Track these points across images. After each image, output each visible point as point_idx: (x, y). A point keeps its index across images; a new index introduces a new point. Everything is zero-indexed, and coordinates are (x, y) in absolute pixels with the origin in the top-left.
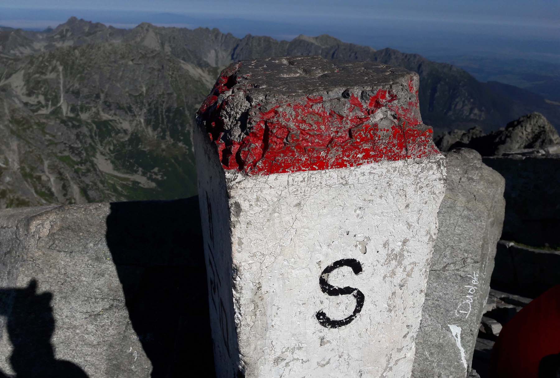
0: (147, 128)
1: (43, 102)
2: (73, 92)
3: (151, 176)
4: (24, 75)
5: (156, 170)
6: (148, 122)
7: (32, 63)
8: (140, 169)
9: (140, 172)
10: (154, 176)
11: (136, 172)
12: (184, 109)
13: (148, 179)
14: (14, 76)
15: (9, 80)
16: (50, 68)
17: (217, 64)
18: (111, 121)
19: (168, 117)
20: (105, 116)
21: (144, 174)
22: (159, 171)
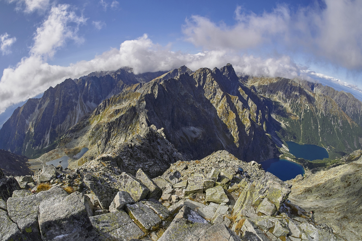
0: (289, 107)
1: (261, 92)
2: (270, 91)
3: (286, 124)
4: (259, 83)
5: (288, 122)
6: (290, 106)
7: (261, 80)
8: (283, 120)
9: (283, 122)
10: (287, 124)
11: (282, 121)
12: (302, 104)
13: (285, 125)
14: (256, 83)
15: (254, 84)
16: (266, 82)
17: (315, 92)
18: (279, 102)
19: (297, 106)
20: (278, 100)
21: (284, 123)
22: (289, 123)
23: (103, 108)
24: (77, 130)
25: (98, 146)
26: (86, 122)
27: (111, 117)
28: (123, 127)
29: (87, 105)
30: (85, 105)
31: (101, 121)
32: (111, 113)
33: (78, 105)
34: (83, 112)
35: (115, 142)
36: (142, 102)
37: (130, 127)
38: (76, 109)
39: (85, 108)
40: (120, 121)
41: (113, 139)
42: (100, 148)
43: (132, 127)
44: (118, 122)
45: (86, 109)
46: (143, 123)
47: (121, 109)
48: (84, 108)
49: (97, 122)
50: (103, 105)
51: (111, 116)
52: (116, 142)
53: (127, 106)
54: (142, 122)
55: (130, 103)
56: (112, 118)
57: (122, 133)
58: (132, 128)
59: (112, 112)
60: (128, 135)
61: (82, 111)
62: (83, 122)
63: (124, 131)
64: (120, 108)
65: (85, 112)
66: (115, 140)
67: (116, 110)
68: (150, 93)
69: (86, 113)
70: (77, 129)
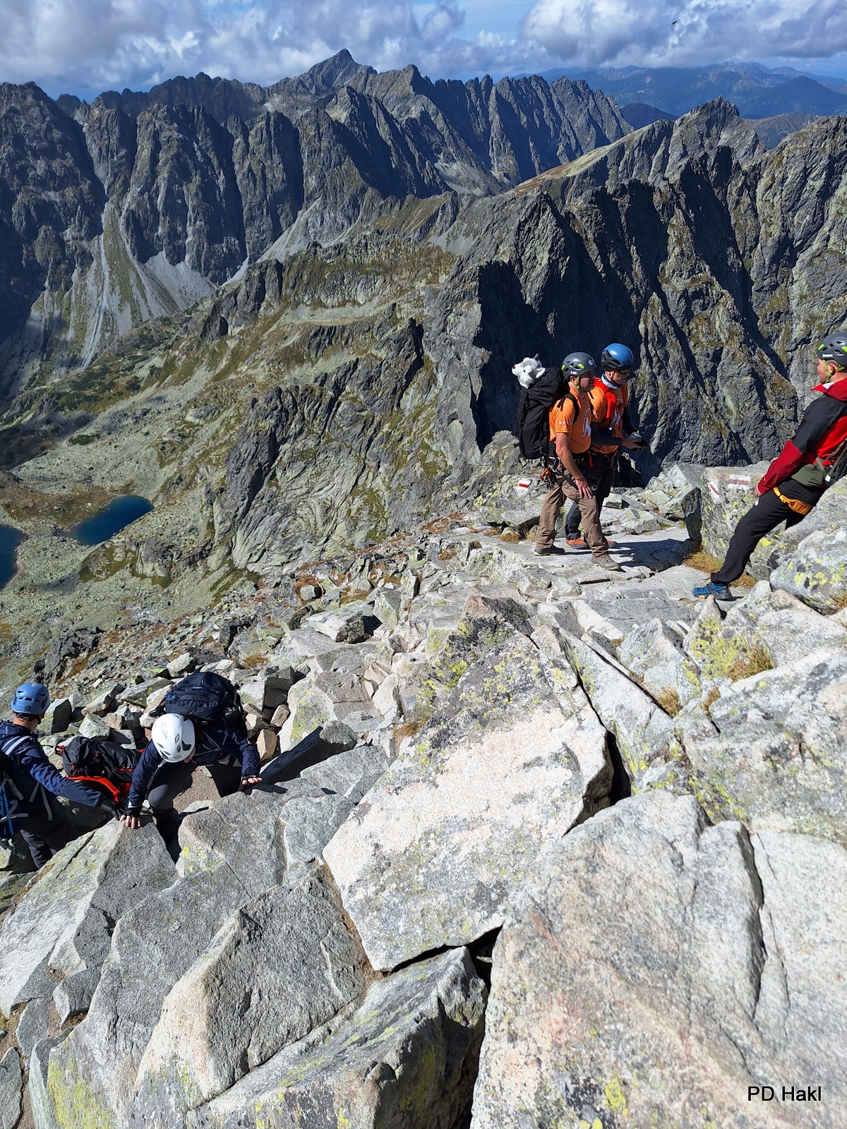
23: (248, 309)
24: (88, 399)
25: (213, 496)
26: (147, 365)
27: (288, 364)
28: (353, 422)
29: (152, 277)
30: (139, 270)
31: (232, 376)
32: (289, 342)
33: (99, 264)
34: (128, 311)
35: (304, 490)
36: (463, 306)
37: (386, 428)
38: (84, 287)
39: (142, 288)
40: (338, 389)
41: (290, 474)
42: (216, 508)
43: (394, 428)
44: (331, 393)
45: (144, 296)
46: (452, 418)
47: (344, 328)
48: (135, 290)
49: (210, 375)
50: (248, 294)
51: (292, 357)
52: (308, 492)
53: (375, 317)
54: (451, 412)
55: (394, 305)
56: (294, 369)
57: (344, 453)
58: (396, 434)
59: (295, 338)
60: (374, 464)
61: (122, 301)
62: (127, 363)
63: (356, 445)
64: (338, 322)
65: (144, 310)
66: (302, 481)
67: (320, 330)
68: (506, 261)
69: (145, 316)
70: (89, 393)
